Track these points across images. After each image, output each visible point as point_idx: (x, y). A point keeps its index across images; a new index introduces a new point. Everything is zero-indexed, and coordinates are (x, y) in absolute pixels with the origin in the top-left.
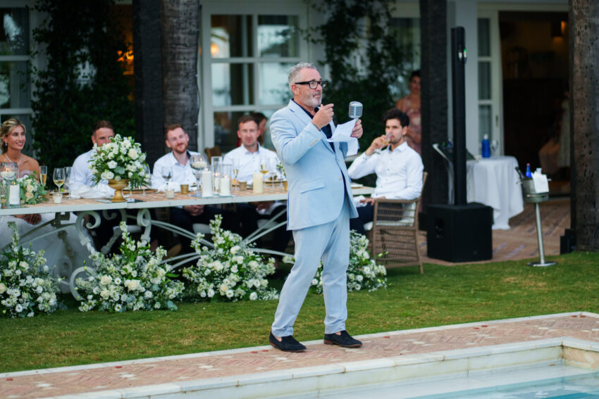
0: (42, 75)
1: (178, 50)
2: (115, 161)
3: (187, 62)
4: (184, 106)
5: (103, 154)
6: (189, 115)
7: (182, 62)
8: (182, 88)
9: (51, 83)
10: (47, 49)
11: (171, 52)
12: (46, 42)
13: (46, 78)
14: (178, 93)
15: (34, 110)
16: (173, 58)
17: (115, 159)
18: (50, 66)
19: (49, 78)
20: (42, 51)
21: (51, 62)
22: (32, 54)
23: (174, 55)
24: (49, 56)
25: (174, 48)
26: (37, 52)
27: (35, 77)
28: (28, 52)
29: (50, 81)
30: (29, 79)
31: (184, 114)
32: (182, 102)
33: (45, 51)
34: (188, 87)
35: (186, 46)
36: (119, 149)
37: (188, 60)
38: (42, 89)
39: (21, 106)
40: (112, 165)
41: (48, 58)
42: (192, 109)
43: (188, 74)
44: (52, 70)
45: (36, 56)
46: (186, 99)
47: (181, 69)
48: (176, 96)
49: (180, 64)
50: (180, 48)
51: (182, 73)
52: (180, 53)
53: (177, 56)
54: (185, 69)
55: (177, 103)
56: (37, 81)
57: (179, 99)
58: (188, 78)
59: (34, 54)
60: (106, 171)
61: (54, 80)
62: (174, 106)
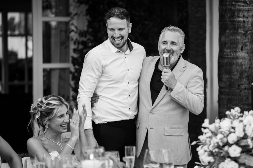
0: (82, 34)
1: (237, 7)
2: (239, 146)
3: (245, 20)
4: (241, 65)
5: (220, 136)
6: (246, 75)
7: (241, 19)
8: (240, 46)
9: (89, 41)
10: (87, 10)
11: (230, 9)
12: (86, 4)
13: (86, 37)
14: (236, 52)
15: (74, 65)
16: (233, 16)
17: (237, 143)
18: (89, 26)
19: (88, 37)
20: (82, 12)
21: (89, 22)
22: (72, 15)
23: (234, 13)
24: (88, 17)
25: (234, 6)
26: (76, 14)
27: (74, 35)
28: (68, 14)
29: (89, 39)
30: (68, 38)
31: (242, 73)
32: (240, 61)
33: (84, 12)
34: (246, 46)
35: (247, 3)
36: (244, 130)
37: (247, 18)
38: (81, 47)
39: (61, 61)
40: (235, 151)
41: (87, 19)
42: (249, 68)
43: (246, 32)
44: (90, 30)
45: (76, 17)
46: (244, 58)
47: (239, 27)
48: (233, 55)
49: (240, 22)
50: (240, 6)
51: (241, 31)
52: (239, 10)
53: (236, 14)
54: (244, 27)
55: (234, 61)
56: (76, 39)
57: (237, 58)
58: (246, 36)
59: (74, 16)
60: (228, 160)
61: (92, 38)
62: (231, 64)
